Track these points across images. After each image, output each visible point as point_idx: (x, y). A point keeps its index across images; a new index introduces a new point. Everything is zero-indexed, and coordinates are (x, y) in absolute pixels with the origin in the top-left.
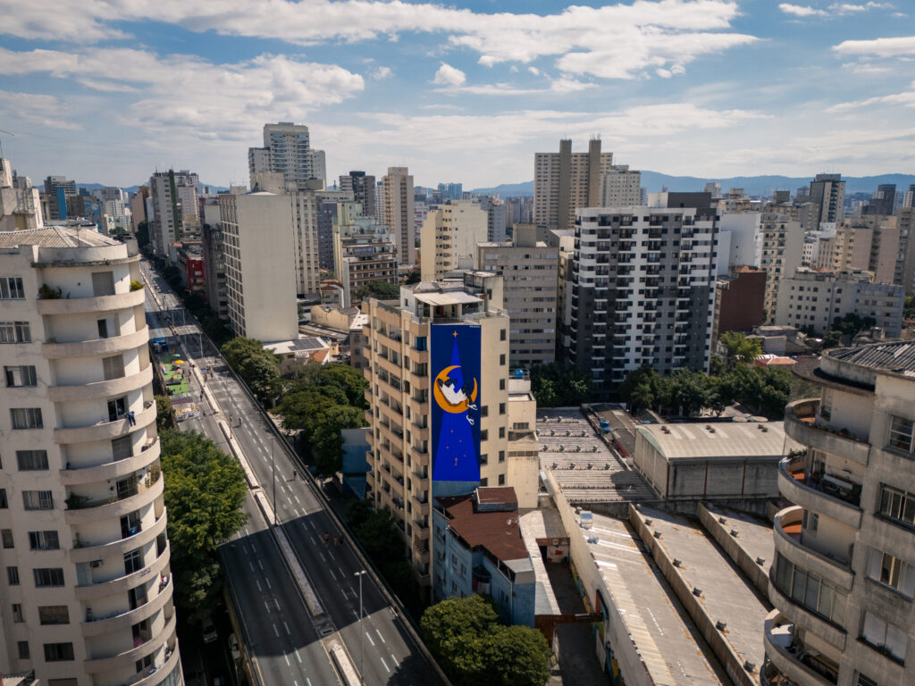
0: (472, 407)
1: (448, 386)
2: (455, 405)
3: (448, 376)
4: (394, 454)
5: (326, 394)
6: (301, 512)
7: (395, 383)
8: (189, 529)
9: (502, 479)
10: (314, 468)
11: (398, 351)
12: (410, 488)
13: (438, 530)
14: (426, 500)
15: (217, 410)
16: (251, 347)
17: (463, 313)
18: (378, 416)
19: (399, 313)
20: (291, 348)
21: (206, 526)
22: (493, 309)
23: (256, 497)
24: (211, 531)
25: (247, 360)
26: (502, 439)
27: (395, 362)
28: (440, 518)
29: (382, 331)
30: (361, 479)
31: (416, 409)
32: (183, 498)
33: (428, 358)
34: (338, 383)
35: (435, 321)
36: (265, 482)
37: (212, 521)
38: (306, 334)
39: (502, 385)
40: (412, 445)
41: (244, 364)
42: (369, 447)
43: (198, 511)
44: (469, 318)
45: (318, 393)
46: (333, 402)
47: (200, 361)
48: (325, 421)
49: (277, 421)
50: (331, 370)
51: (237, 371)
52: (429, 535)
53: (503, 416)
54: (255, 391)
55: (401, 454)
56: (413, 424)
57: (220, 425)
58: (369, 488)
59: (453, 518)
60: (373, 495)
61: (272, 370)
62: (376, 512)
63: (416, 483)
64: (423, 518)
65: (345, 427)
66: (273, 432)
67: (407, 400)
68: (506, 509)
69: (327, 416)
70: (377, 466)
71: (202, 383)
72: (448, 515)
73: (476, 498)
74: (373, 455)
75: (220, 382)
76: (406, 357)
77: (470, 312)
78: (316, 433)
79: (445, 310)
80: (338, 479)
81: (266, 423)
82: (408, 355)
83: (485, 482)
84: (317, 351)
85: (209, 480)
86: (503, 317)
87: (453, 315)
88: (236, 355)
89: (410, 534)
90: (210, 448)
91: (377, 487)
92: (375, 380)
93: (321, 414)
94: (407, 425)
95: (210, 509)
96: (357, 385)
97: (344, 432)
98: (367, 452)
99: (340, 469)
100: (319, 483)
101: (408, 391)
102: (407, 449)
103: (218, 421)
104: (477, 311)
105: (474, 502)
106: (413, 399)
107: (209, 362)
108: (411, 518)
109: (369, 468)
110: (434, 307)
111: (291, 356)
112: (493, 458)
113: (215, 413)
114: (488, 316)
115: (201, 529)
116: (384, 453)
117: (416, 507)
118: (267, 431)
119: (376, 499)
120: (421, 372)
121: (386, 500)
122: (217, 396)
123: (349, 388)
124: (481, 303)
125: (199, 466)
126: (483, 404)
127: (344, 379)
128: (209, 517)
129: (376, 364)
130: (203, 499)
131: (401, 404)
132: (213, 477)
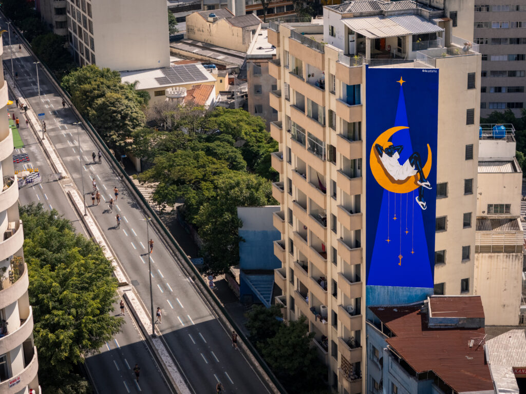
0: (423, 184)
1: (390, 154)
2: (400, 182)
3: (390, 140)
4: (313, 247)
5: (215, 155)
6: (186, 321)
7: (315, 148)
8: (50, 335)
9: (465, 285)
10: (200, 261)
11: (320, 103)
12: (335, 294)
13: (373, 351)
14: (357, 311)
15: (64, 174)
16: (105, 81)
17: (414, 49)
18: (290, 192)
19: (320, 47)
20: (159, 80)
21: (71, 332)
22: (458, 41)
23: (125, 297)
24: (77, 339)
25: (100, 101)
26: (468, 230)
27: (315, 117)
28: (377, 335)
29: (297, 72)
30: (265, 277)
31: (345, 186)
32: (41, 296)
33: (361, 114)
34: (230, 137)
35: (373, 63)
36: (135, 278)
37: (78, 327)
38: (180, 56)
39: (469, 153)
40: (338, 236)
41: (95, 106)
42: (277, 235)
43: (60, 312)
44: (422, 58)
45: (202, 153)
46: (223, 166)
47: (33, 100)
48: (214, 194)
49: (147, 191)
50: (220, 119)
51: (86, 116)
52: (361, 357)
53: (469, 197)
54: (112, 145)
55: (324, 247)
56: (340, 206)
57: (69, 195)
58: (277, 291)
59: (394, 335)
60: (284, 301)
61: (134, 115)
62: (288, 325)
63: (344, 288)
64: (353, 334)
65: (243, 204)
66: (142, 208)
67: (332, 173)
68: (467, 326)
69: (216, 188)
70: (289, 262)
71: (40, 134)
72: (387, 331)
73: (428, 309)
74: (283, 246)
75: (63, 132)
76: (331, 112)
77: (424, 48)
78: (201, 212)
79: (387, 43)
80: (234, 277)
81: (131, 195)
82: (334, 109)
83: (441, 288)
84: (198, 86)
85: (71, 274)
86: (473, 55)
87: (399, 51)
88: (85, 92)
89: (335, 355)
90: (67, 231)
91: (290, 291)
92: (286, 142)
93: (208, 184)
94: (332, 207)
95: (73, 311)
96: (258, 141)
97: (242, 211)
98: (275, 242)
99: (236, 263)
100: (207, 280)
101: (333, 159)
102: (332, 241)
103: (66, 190)
104: (436, 46)
105: (425, 316)
106: (340, 171)
107: (47, 103)
108: (336, 335)
109: (278, 264)
110: (372, 40)
111: (160, 93)
112: (453, 256)
113: (61, 178)
114: (450, 52)
115: (65, 336)
116: (299, 243)
117: (344, 320)
118: (133, 206)
119: (288, 305)
120: (351, 135)
121: (302, 309)
122: (61, 153)
123: (247, 144)
124: (440, 33)
125: (56, 255)
126: (439, 181)
127: (239, 132)
128: (73, 322)
129: (288, 118)
130: (65, 298)
131: (323, 178)
132: (76, 270)
